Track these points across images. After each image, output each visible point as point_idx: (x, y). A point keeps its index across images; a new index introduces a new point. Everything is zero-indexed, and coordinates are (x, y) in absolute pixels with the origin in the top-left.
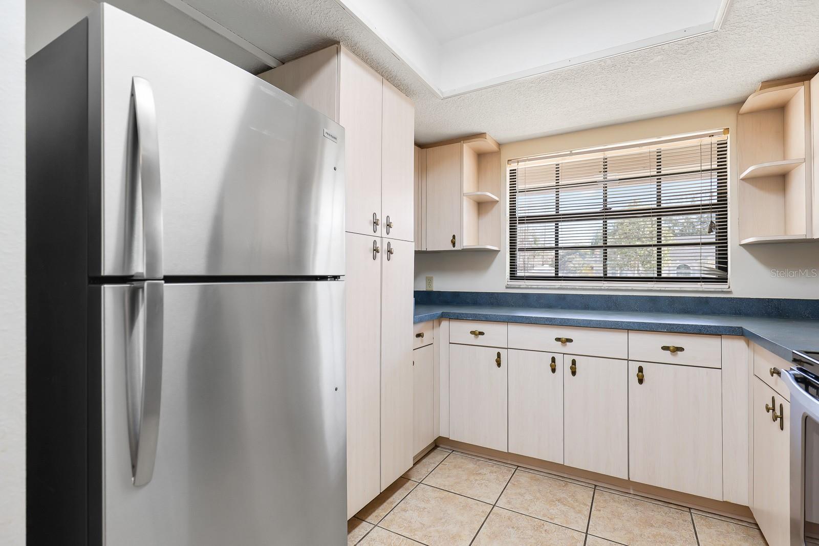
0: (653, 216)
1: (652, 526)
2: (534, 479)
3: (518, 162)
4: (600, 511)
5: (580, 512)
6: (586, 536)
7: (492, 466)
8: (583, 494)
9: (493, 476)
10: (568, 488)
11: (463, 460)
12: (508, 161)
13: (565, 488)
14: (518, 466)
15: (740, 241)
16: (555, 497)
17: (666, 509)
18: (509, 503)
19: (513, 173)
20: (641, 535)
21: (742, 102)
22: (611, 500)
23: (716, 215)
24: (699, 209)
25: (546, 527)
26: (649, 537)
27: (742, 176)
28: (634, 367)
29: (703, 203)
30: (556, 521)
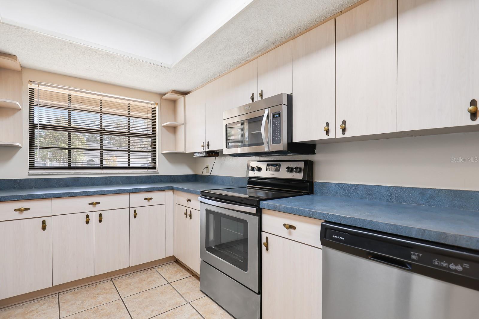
0: (127, 136)
1: (145, 280)
2: (75, 293)
3: (39, 85)
4: (121, 287)
5: (112, 293)
6: (122, 300)
7: (39, 302)
8: (109, 285)
9: (44, 307)
10: (98, 287)
11: (8, 312)
12: (29, 81)
13: (97, 288)
14: (58, 293)
15: (161, 151)
16: (95, 294)
17: (146, 272)
18: (69, 312)
19: (32, 91)
20: (143, 286)
21: (164, 94)
22: (123, 281)
23: (152, 139)
24: (146, 136)
25: (100, 308)
26: (146, 285)
27: (163, 125)
28: (132, 211)
29: (148, 133)
30: (103, 303)
